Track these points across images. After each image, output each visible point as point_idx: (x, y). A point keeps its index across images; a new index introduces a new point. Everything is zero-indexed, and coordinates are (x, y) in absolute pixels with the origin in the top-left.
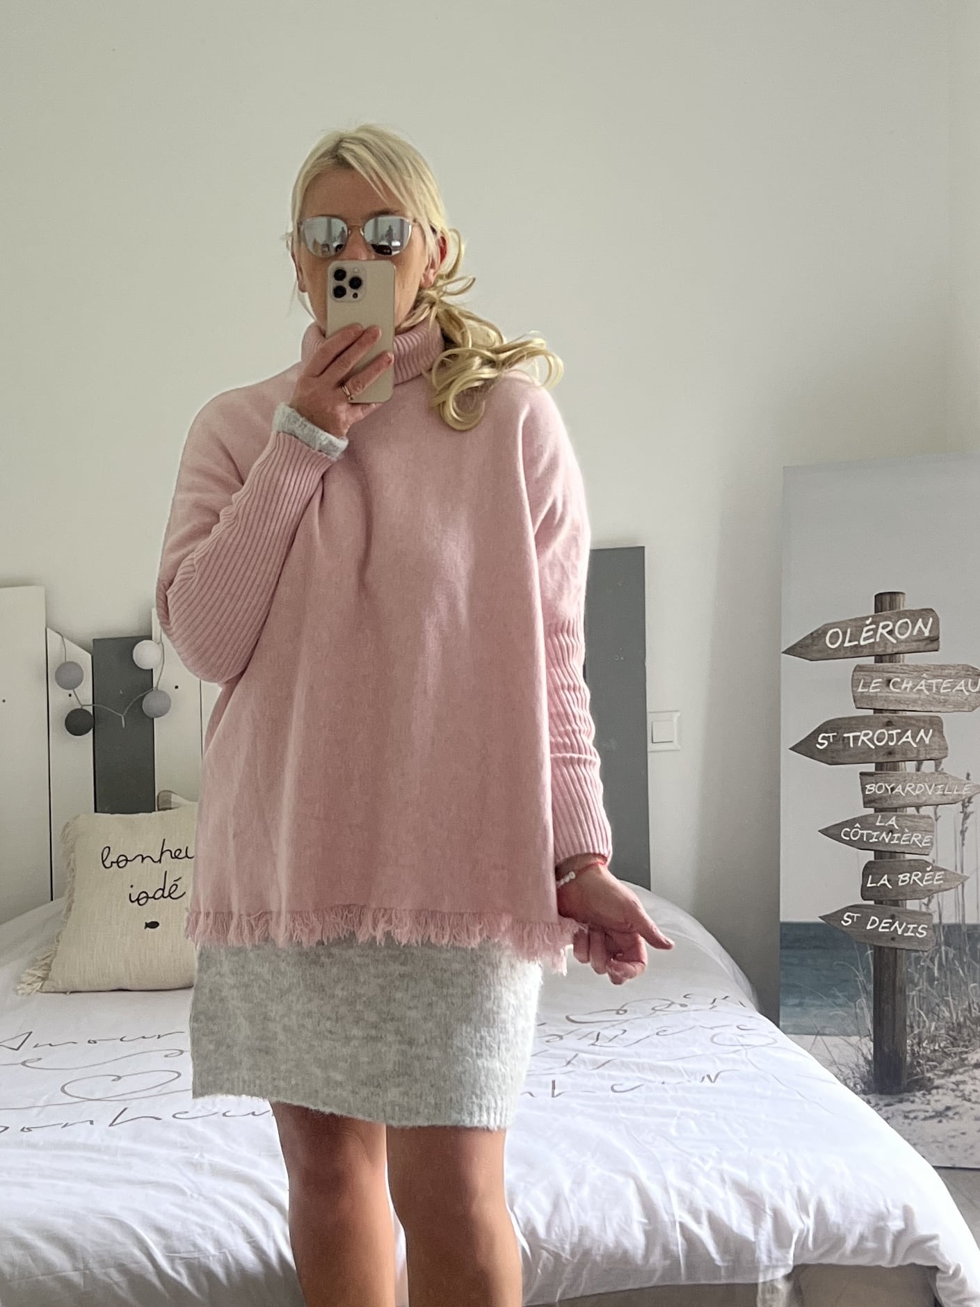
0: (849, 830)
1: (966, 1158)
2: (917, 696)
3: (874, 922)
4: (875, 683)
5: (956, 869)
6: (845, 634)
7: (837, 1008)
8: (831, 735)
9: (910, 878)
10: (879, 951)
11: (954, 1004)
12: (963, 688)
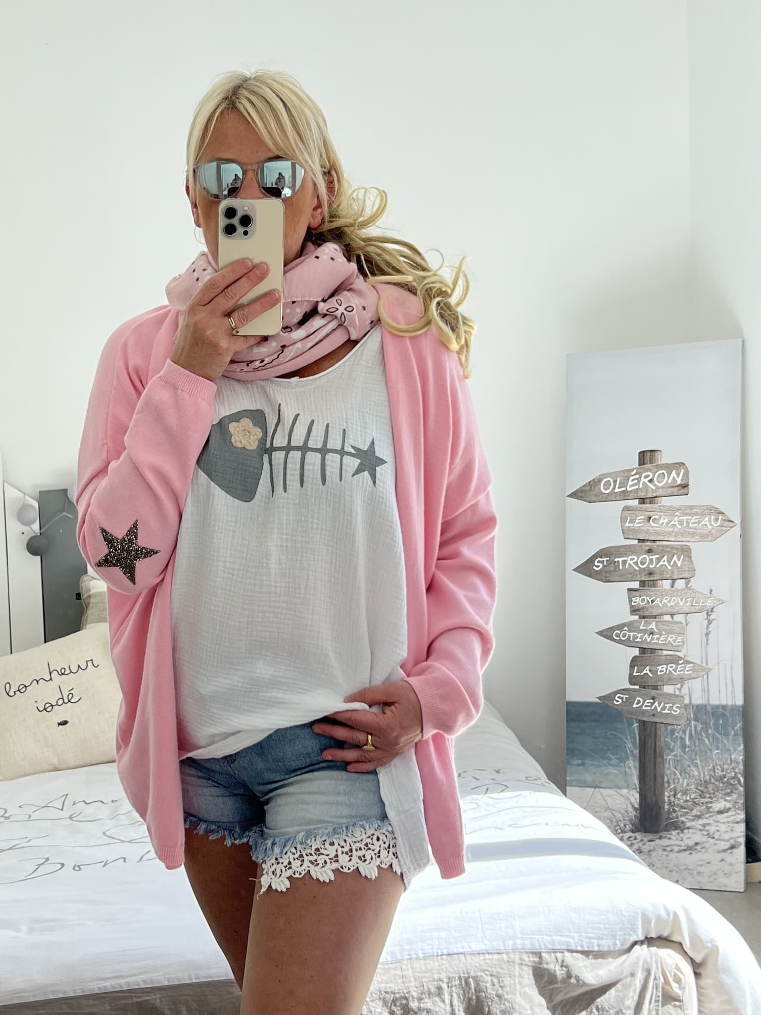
0: (619, 632)
2: (672, 529)
3: (639, 702)
4: (640, 519)
5: (702, 662)
6: (615, 482)
8: (605, 559)
9: (667, 669)
10: (643, 724)
11: (702, 766)
12: (707, 523)
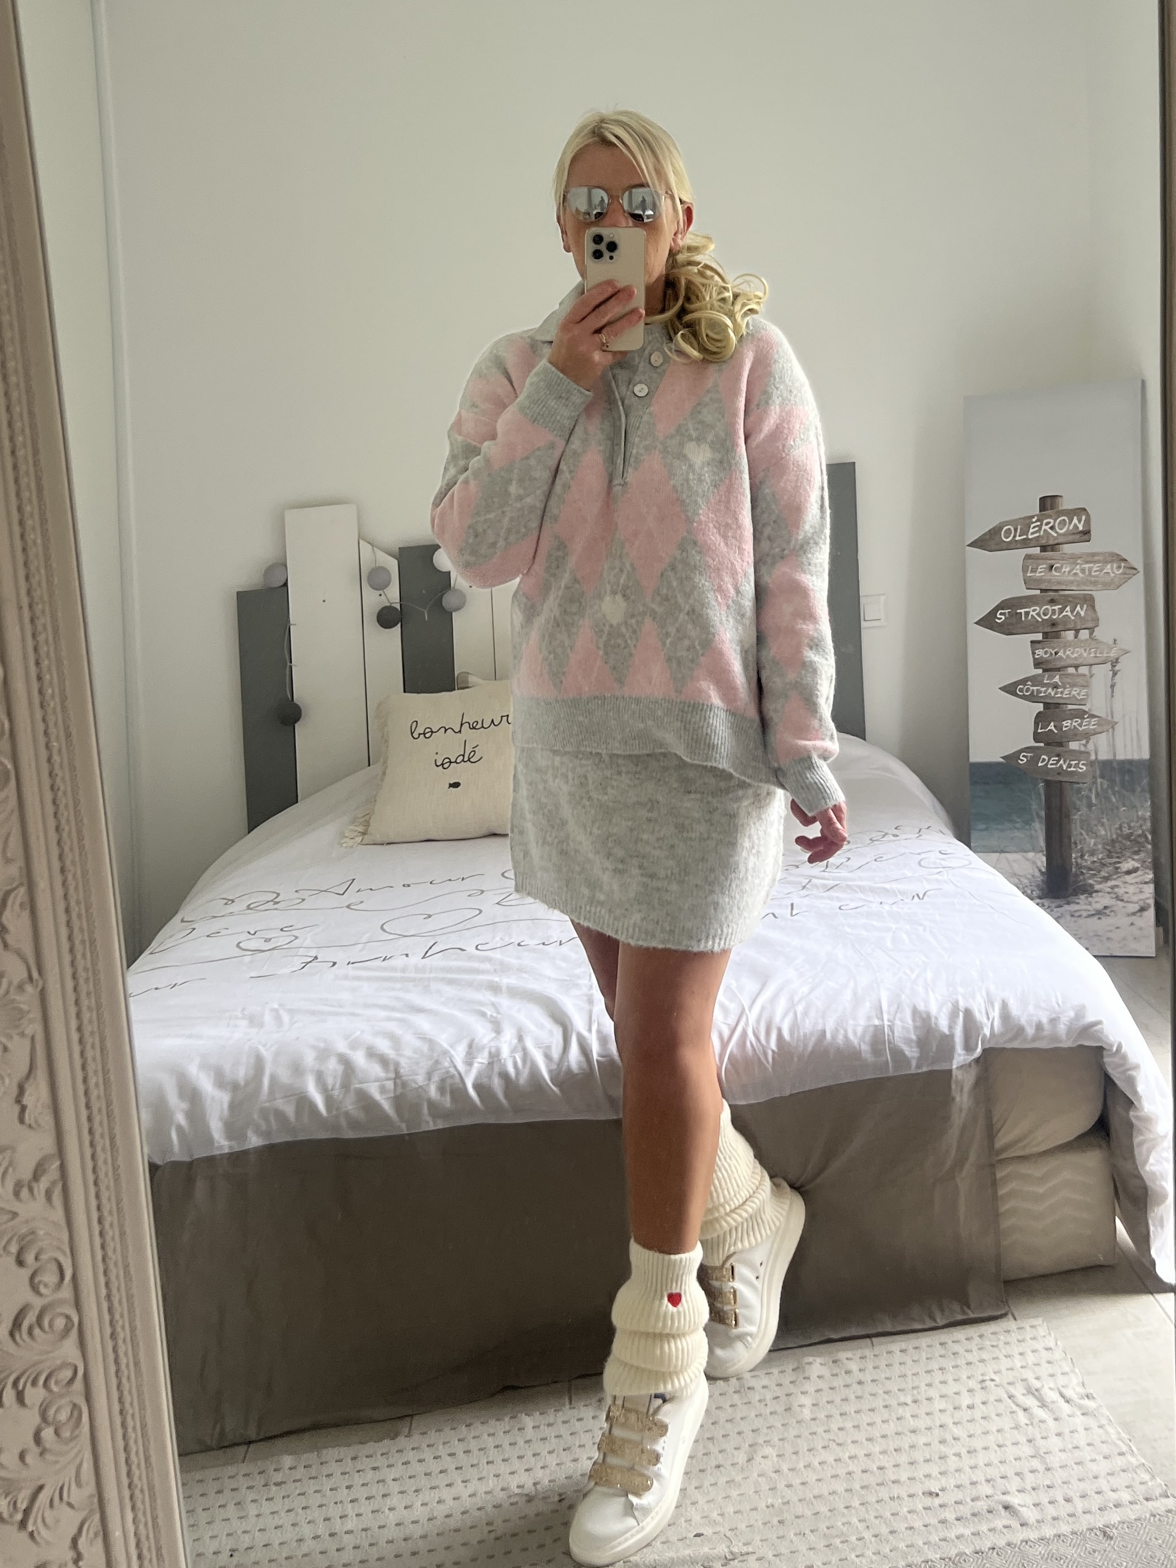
0: (1022, 687)
1: (1121, 948)
2: (1071, 578)
3: (1044, 760)
4: (1041, 568)
5: (1107, 716)
6: (1016, 530)
7: (1016, 831)
8: (1007, 611)
9: (1071, 724)
10: (1048, 783)
12: (1109, 571)
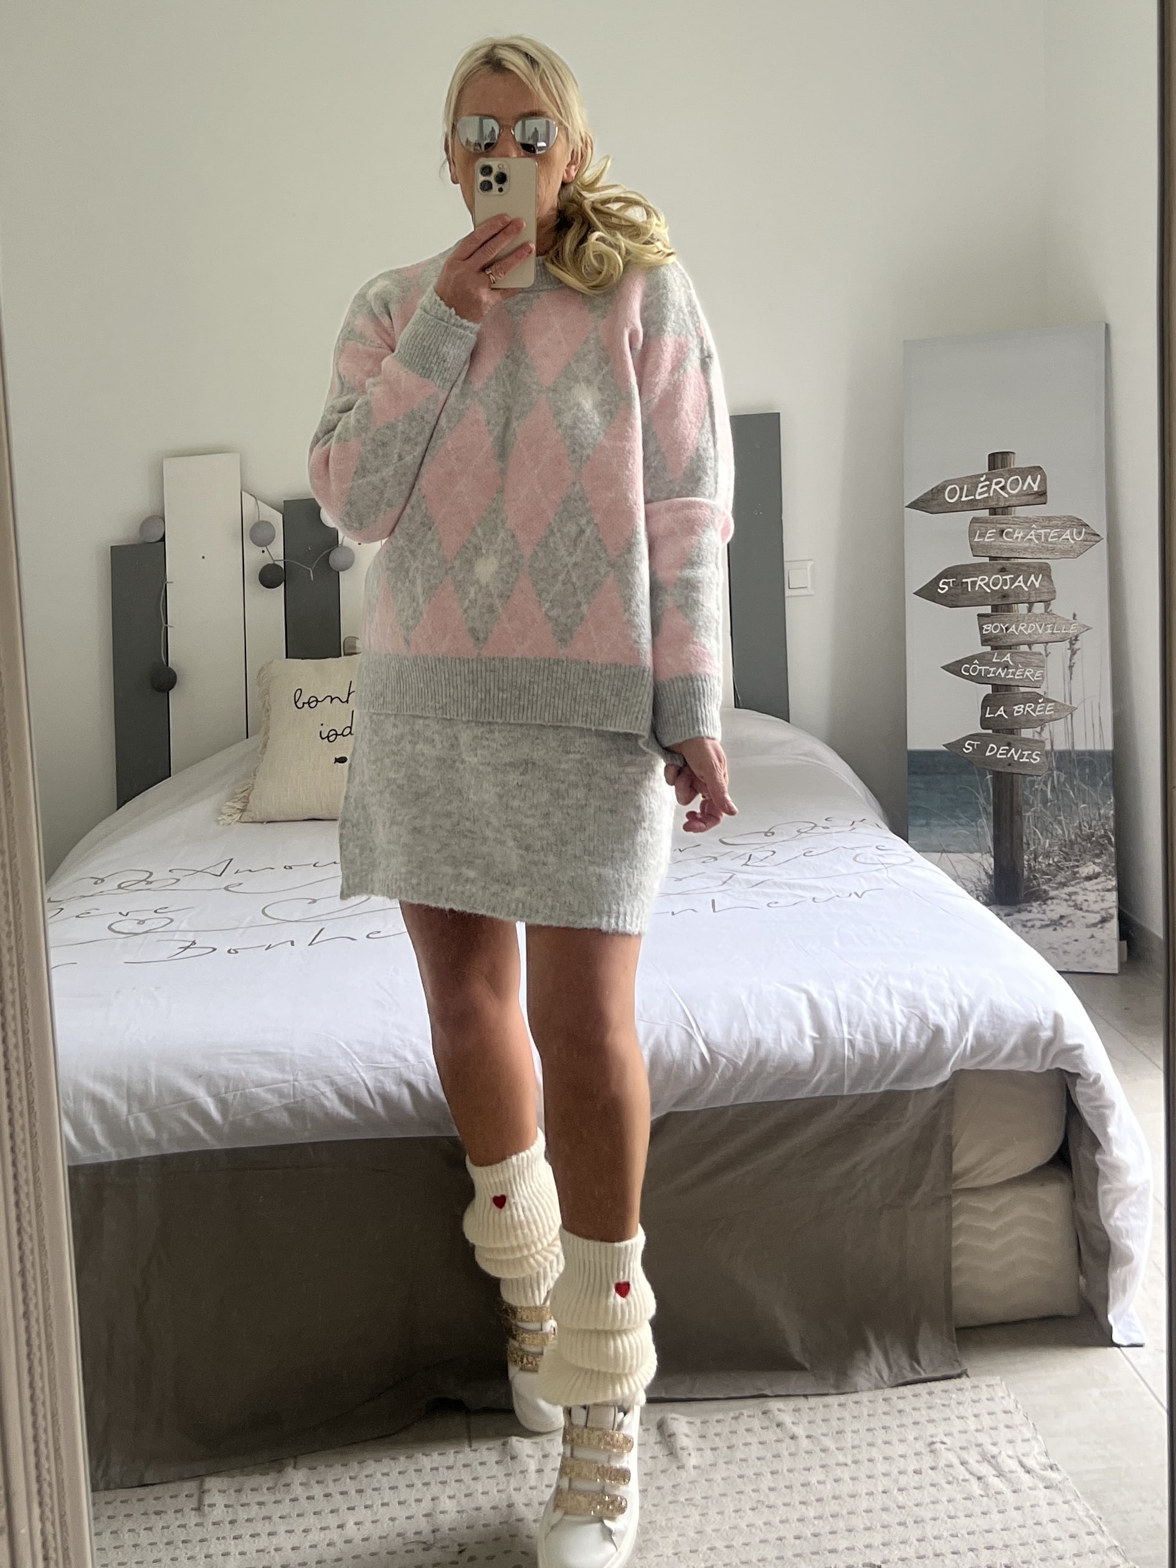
0: (968, 666)
1: (1078, 962)
2: (1027, 545)
3: (992, 749)
4: (990, 533)
5: (1066, 701)
6: (962, 489)
7: (960, 827)
8: (951, 580)
10: (997, 775)
11: (1066, 823)
12: (1068, 537)
